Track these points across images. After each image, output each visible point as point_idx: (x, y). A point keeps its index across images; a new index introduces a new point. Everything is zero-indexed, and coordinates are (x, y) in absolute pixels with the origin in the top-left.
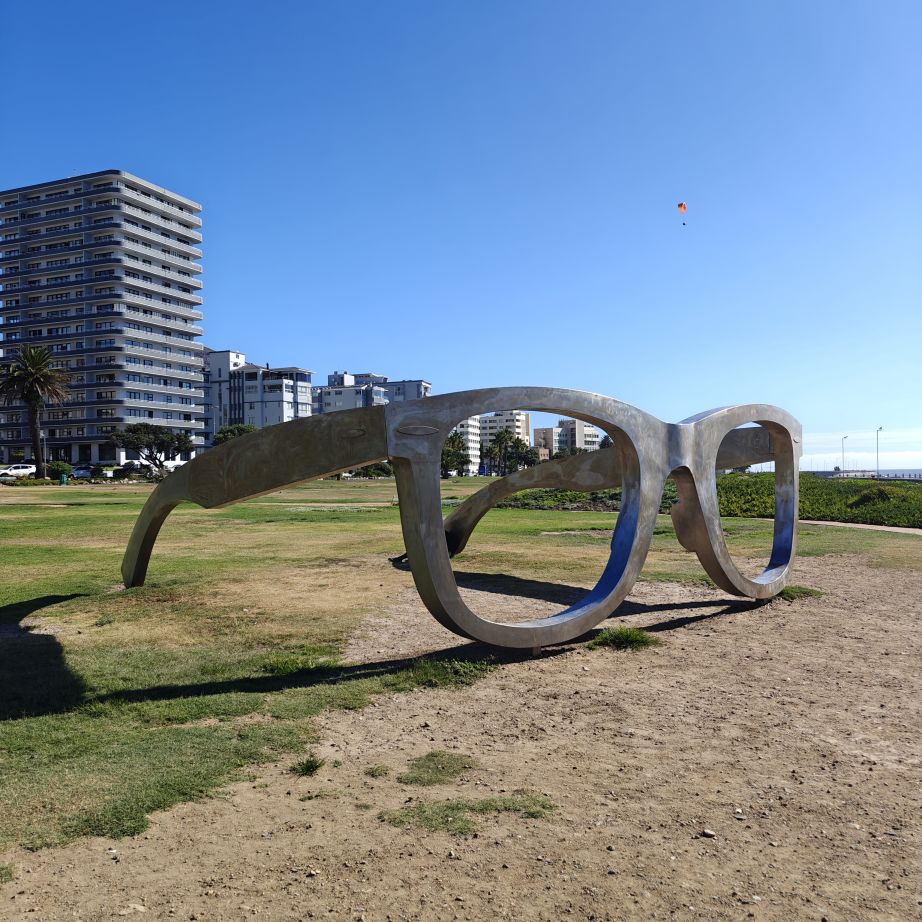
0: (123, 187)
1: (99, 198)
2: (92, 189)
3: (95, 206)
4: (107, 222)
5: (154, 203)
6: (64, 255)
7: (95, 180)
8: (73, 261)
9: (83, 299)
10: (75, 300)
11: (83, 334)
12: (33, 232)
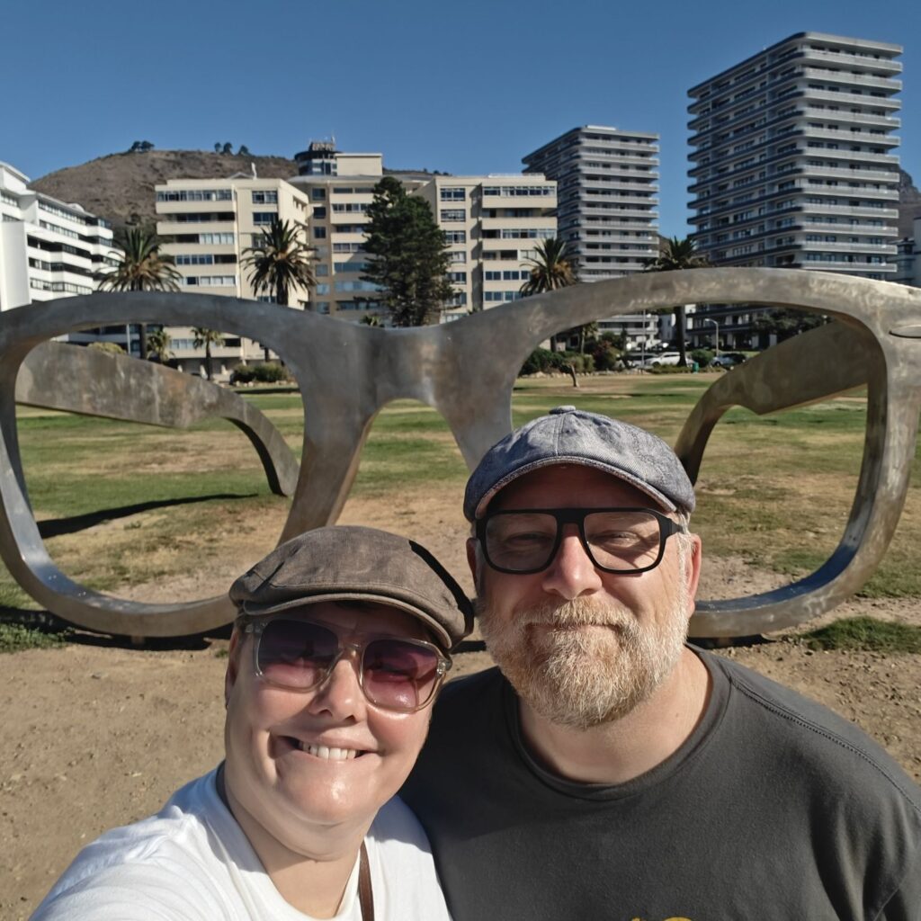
0: (808, 50)
1: (784, 68)
2: (777, 60)
3: (779, 78)
4: (790, 93)
5: (843, 58)
6: (749, 138)
7: (780, 51)
8: (757, 142)
9: (765, 180)
10: (758, 182)
11: (765, 216)
12: (723, 120)
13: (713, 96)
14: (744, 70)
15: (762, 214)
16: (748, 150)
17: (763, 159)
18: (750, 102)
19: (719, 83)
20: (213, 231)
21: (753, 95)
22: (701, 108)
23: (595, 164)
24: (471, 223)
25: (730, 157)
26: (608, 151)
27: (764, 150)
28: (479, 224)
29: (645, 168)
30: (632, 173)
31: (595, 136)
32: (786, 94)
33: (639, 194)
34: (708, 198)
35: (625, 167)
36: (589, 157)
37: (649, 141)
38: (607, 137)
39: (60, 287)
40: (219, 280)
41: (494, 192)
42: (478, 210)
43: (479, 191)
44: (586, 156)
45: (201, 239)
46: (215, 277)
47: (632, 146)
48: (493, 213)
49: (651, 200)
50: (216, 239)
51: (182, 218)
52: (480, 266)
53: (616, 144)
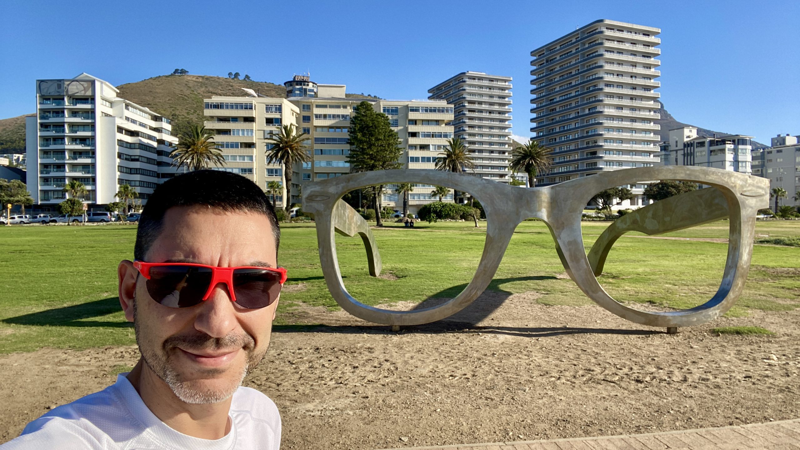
0: (605, 30)
1: (590, 40)
2: (586, 35)
3: (587, 46)
4: (594, 55)
5: (625, 35)
6: (569, 80)
7: (588, 30)
8: (573, 84)
9: (578, 106)
10: (574, 107)
11: (578, 128)
12: (552, 70)
13: (546, 56)
14: (564, 41)
15: (577, 126)
16: (568, 88)
17: (577, 93)
18: (569, 59)
19: (550, 48)
20: (239, 128)
21: (571, 55)
22: (539, 62)
23: (473, 94)
25: (557, 92)
26: (481, 87)
27: (578, 88)
28: (407, 128)
29: (503, 97)
30: (496, 100)
31: (474, 78)
32: (591, 56)
33: (499, 112)
34: (543, 117)
35: (491, 96)
36: (470, 90)
37: (506, 81)
38: (480, 79)
40: (242, 158)
41: (415, 110)
42: (406, 120)
43: (407, 109)
44: (468, 89)
45: (232, 133)
46: (240, 156)
47: (496, 84)
48: (414, 122)
49: (506, 116)
50: (241, 133)
51: (220, 119)
52: (407, 153)
53: (486, 83)
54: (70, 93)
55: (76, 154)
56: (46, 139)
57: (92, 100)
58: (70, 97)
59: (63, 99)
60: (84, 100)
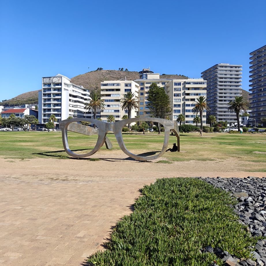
12: (260, 61)
13: (257, 55)
19: (259, 51)
20: (114, 93)
22: (254, 58)
23: (222, 74)
24: (182, 91)
25: (262, 72)
26: (226, 71)
28: (185, 92)
29: (238, 75)
30: (233, 76)
31: (222, 67)
33: (236, 82)
34: (255, 84)
35: (231, 75)
36: (220, 72)
37: (239, 67)
38: (226, 67)
39: (76, 106)
40: (115, 106)
41: (189, 83)
42: (184, 88)
43: (185, 83)
44: (219, 72)
45: (111, 96)
46: (114, 105)
47: (234, 69)
48: (189, 89)
49: (239, 84)
50: (115, 95)
51: (107, 90)
52: (185, 103)
53: (229, 69)
54: (53, 82)
55: (55, 105)
56: (45, 100)
57: (61, 84)
58: (53, 83)
59: (51, 84)
60: (58, 84)
